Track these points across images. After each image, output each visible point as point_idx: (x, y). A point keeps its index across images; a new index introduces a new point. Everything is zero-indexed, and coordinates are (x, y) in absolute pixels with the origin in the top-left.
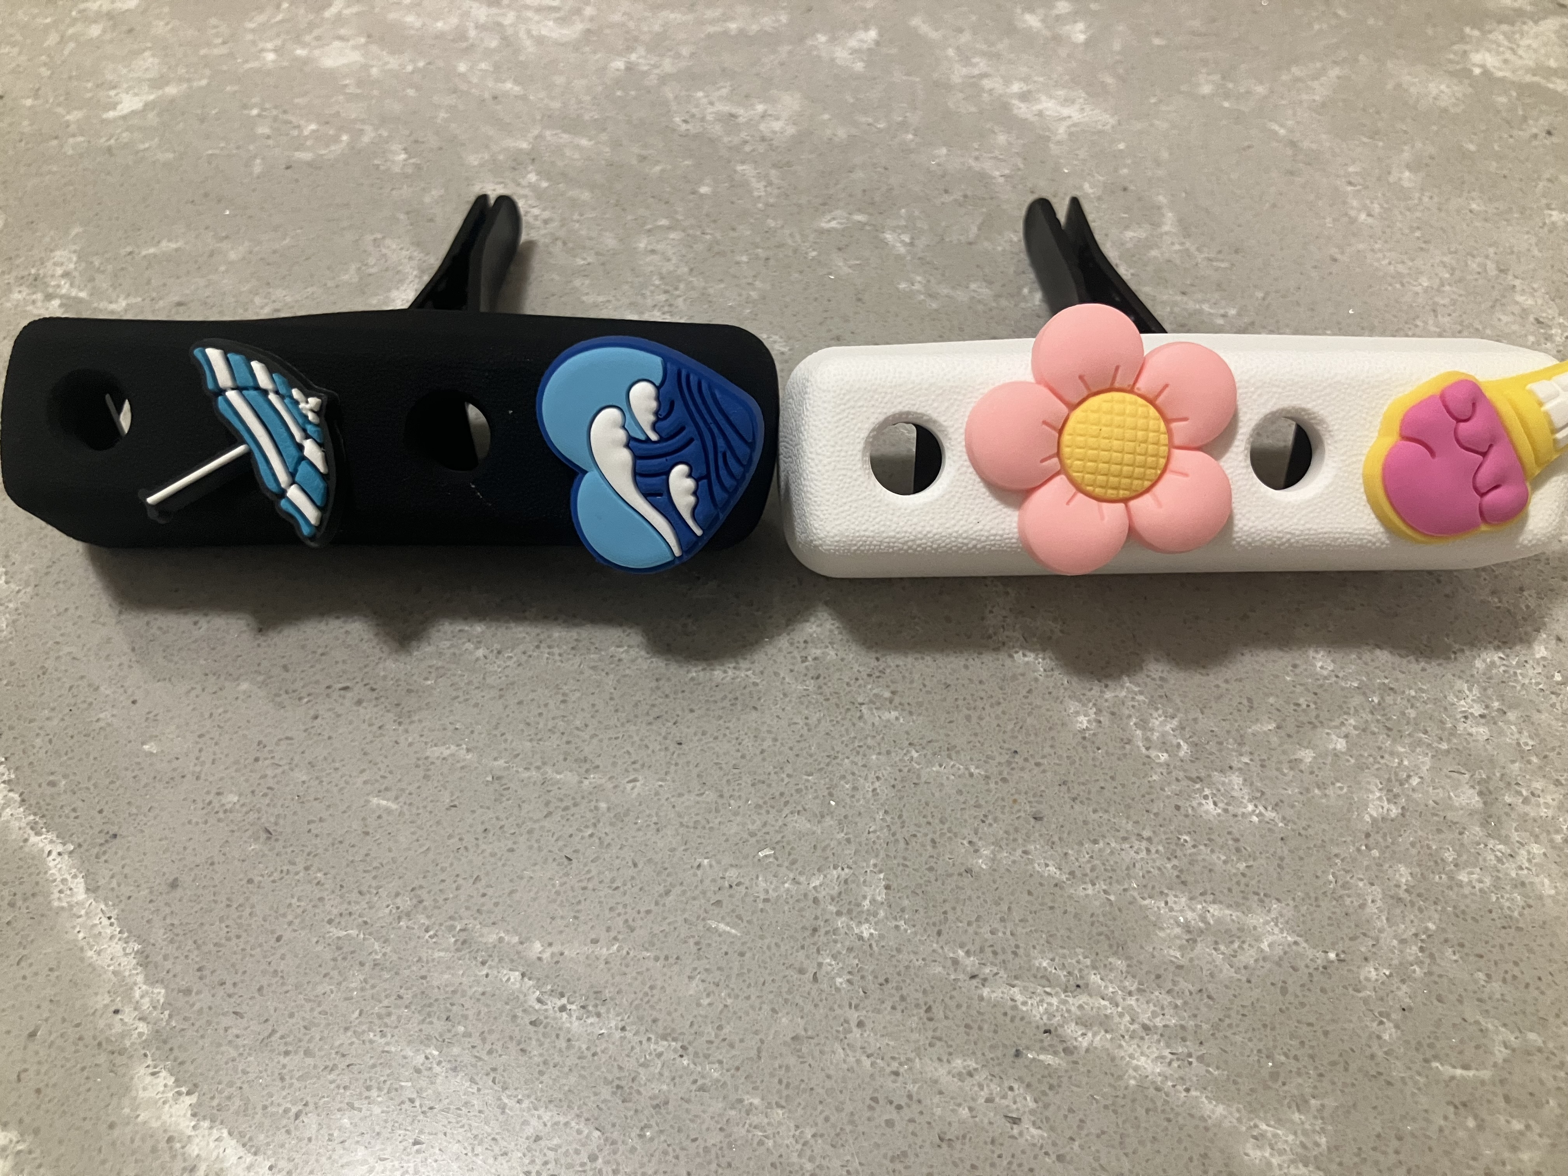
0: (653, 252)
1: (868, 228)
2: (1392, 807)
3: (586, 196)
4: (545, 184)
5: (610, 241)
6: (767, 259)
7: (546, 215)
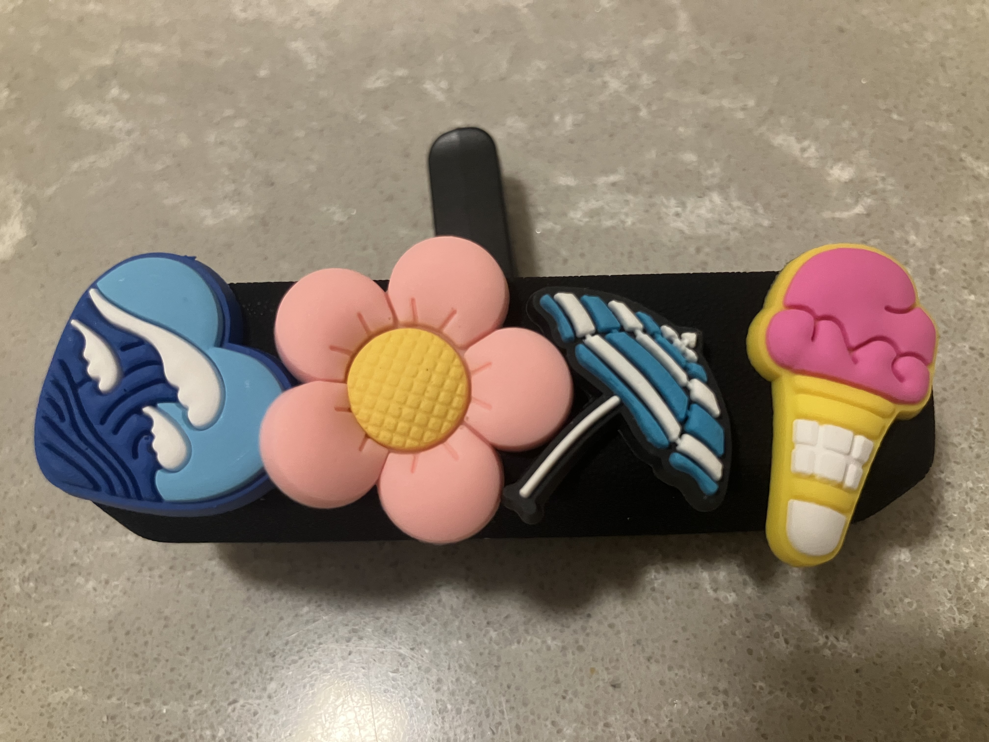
0: (222, 143)
1: (410, 82)
2: (964, 617)
3: (161, 100)
4: (126, 96)
5: (184, 141)
6: (322, 131)
7: (129, 126)
